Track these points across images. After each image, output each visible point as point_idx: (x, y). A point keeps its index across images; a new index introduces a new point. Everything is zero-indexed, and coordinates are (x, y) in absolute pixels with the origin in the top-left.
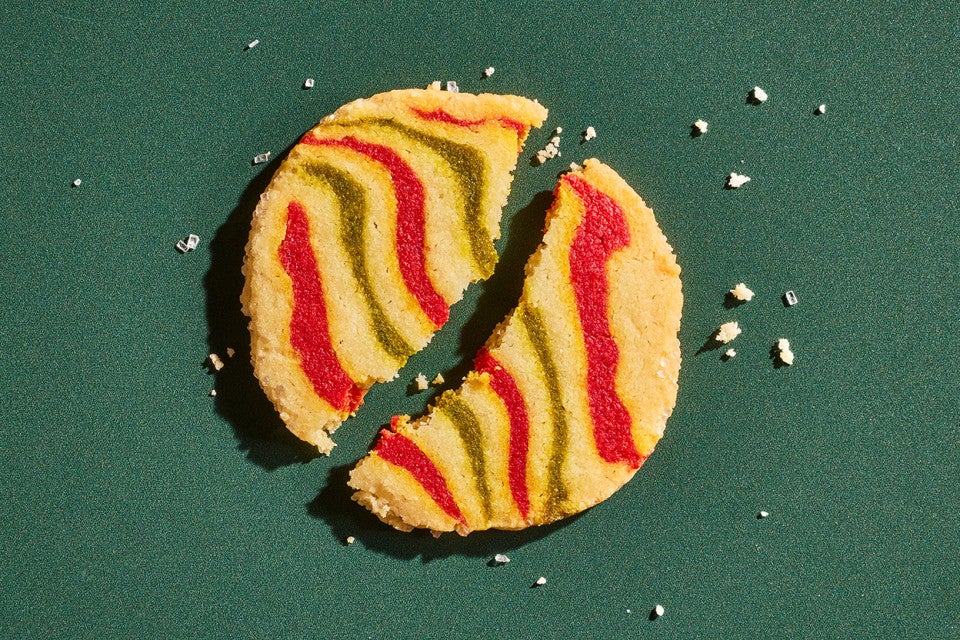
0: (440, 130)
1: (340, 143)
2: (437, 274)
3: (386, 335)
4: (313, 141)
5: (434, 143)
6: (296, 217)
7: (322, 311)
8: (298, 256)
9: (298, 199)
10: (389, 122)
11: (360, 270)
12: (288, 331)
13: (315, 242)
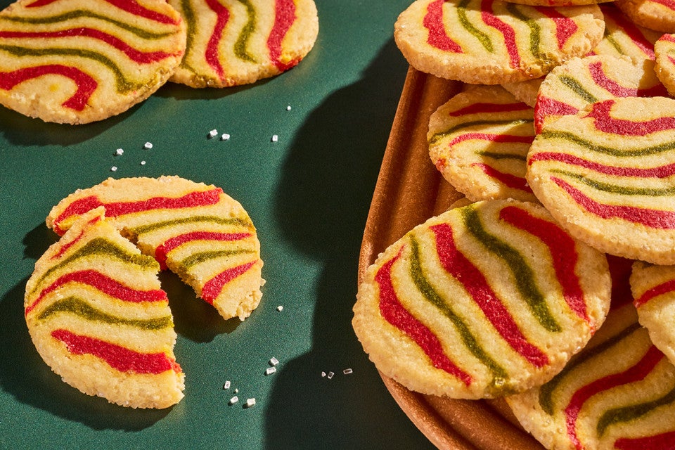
0: (72, 251)
1: (41, 298)
2: (140, 285)
3: (153, 325)
4: (29, 310)
5: (76, 256)
6: (59, 335)
7: (117, 348)
8: (81, 345)
9: (52, 330)
10: (50, 271)
11: (109, 319)
12: (115, 370)
13: (78, 333)
